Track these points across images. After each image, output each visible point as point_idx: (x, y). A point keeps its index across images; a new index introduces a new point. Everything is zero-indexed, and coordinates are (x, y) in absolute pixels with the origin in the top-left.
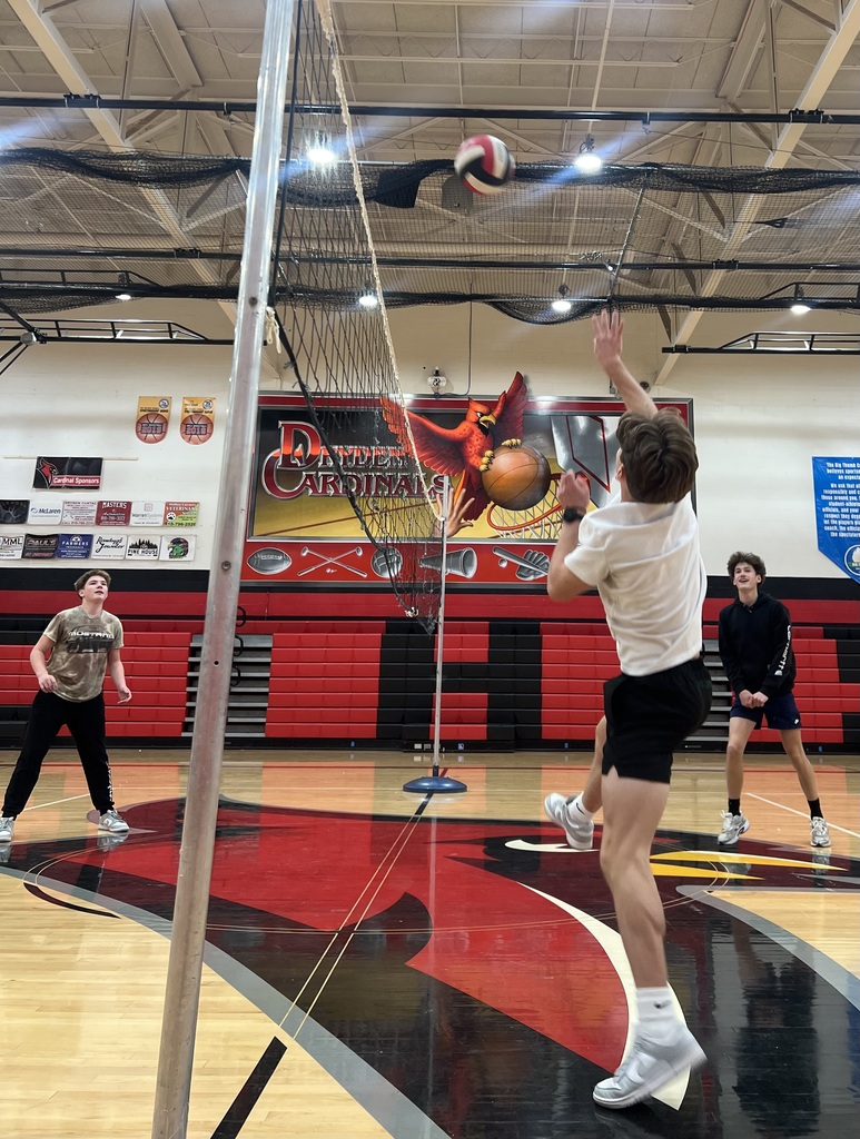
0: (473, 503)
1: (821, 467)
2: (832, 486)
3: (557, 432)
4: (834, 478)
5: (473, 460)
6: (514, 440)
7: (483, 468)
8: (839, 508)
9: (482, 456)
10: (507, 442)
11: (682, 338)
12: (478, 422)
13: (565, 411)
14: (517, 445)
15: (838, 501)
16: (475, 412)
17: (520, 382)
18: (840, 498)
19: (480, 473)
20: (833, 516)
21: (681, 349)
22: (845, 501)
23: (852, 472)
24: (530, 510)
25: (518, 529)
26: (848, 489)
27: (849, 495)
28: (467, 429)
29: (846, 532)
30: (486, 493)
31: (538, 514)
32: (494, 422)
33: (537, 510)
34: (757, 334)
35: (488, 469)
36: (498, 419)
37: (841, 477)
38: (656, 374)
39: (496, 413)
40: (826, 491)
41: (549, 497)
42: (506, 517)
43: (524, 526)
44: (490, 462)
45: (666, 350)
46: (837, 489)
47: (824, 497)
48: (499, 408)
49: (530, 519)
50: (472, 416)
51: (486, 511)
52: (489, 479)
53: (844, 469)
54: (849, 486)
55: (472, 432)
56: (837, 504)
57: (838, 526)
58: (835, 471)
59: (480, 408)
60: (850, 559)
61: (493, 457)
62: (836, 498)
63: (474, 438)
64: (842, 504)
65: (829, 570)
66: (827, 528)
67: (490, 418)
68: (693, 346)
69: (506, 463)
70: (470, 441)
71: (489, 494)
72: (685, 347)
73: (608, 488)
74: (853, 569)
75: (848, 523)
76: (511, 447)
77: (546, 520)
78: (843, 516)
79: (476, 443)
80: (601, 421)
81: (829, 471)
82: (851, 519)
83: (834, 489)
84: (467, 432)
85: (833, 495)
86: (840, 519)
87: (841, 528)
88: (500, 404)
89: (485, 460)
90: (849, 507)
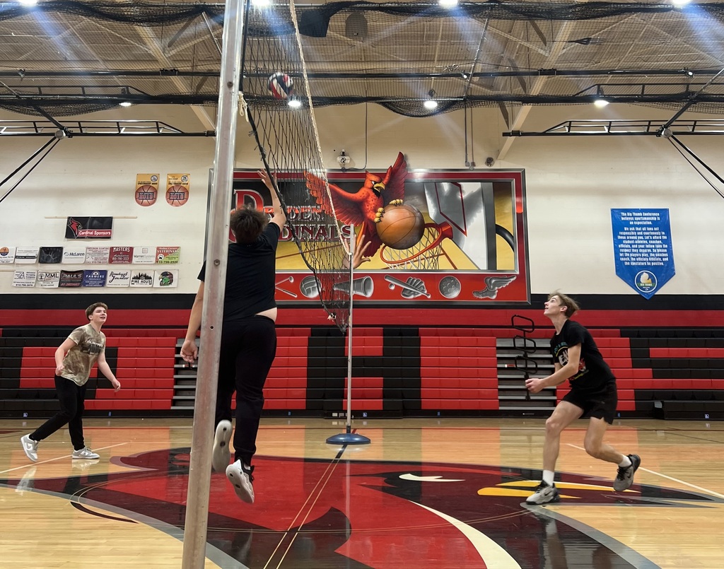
0: (370, 245)
1: (617, 216)
2: (625, 229)
3: (428, 193)
4: (627, 224)
5: (370, 215)
6: (398, 200)
7: (376, 220)
8: (631, 245)
9: (376, 212)
10: (394, 202)
11: (517, 125)
12: (372, 188)
13: (434, 180)
14: (400, 204)
15: (630, 240)
16: (371, 181)
17: (402, 159)
18: (631, 238)
19: (374, 224)
20: (626, 250)
21: (516, 133)
22: (635, 240)
23: (639, 219)
24: (410, 249)
25: (402, 262)
26: (637, 231)
27: (637, 235)
28: (365, 193)
29: (636, 261)
30: (379, 238)
31: (416, 252)
32: (383, 187)
33: (416, 249)
34: (570, 122)
35: (380, 221)
36: (386, 185)
37: (631, 223)
38: (499, 152)
39: (385, 181)
40: (621, 233)
41: (424, 240)
42: (394, 255)
43: (406, 260)
44: (382, 216)
45: (505, 134)
46: (629, 231)
47: (619, 237)
48: (387, 178)
49: (410, 255)
50: (368, 184)
51: (379, 250)
52: (381, 227)
53: (634, 217)
54: (637, 229)
55: (369, 195)
56: (629, 242)
57: (630, 257)
58: (627, 219)
59: (374, 178)
60: (639, 281)
61: (384, 212)
62: (628, 238)
63: (370, 199)
64: (632, 242)
65: (623, 289)
66: (622, 259)
67: (381, 185)
68: (525, 131)
69: (393, 216)
70: (367, 201)
71: (381, 238)
72: (519, 131)
73: (465, 233)
74: (641, 288)
75: (637, 255)
76: (396, 205)
77: (422, 256)
78: (634, 250)
79: (371, 202)
80: (460, 186)
81: (623, 219)
82: (639, 253)
83: (627, 231)
84: (365, 195)
85: (626, 236)
86: (632, 252)
87: (632, 259)
88: (388, 175)
89: (378, 214)
90: (638, 244)
